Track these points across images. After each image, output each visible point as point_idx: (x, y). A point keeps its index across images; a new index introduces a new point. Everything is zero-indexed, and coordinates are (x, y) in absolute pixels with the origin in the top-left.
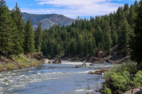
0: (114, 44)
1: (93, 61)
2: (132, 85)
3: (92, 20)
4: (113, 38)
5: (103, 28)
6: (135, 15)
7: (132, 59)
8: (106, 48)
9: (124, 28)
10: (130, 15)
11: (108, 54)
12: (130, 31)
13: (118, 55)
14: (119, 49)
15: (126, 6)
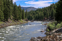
0: (50, 16)
1: (43, 21)
2: (55, 28)
3: (43, 8)
4: (49, 14)
5: (46, 11)
6: (56, 6)
7: (55, 20)
8: (47, 17)
9: (53, 11)
10: (55, 6)
11: (48, 19)
12: (55, 11)
13: (51, 19)
14: (51, 17)
15: (53, 4)
